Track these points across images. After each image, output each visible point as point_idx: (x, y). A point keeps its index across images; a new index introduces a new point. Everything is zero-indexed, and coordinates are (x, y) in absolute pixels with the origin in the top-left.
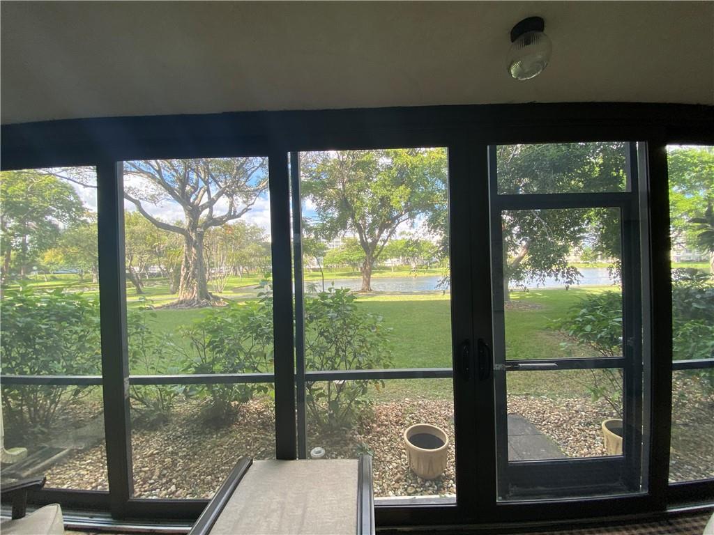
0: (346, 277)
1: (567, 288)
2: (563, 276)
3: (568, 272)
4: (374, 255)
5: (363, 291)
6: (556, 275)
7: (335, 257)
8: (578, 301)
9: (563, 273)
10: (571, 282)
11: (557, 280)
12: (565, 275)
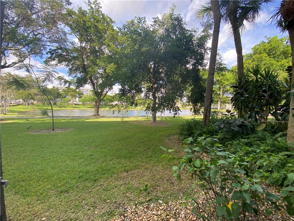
0: (90, 108)
1: (174, 117)
2: (173, 111)
3: (175, 109)
4: (101, 98)
5: (95, 115)
6: (170, 110)
7: (87, 99)
8: (182, 123)
9: (173, 109)
10: (176, 114)
11: (170, 112)
12: (174, 110)
